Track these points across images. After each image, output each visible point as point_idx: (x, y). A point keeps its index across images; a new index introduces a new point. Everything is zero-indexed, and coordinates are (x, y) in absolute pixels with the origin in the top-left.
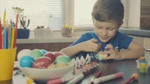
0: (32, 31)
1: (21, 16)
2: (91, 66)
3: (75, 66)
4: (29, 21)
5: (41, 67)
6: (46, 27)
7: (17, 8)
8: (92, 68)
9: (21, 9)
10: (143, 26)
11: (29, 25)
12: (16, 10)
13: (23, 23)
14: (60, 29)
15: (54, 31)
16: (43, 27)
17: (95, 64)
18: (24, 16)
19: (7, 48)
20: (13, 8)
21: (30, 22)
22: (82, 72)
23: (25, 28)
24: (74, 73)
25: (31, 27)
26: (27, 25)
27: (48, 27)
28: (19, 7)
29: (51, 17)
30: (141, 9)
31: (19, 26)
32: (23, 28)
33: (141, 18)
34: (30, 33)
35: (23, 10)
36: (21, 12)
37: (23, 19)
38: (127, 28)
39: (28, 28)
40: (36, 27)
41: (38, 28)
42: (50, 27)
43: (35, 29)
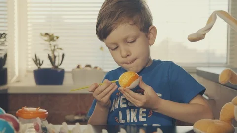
1: (54, 47)
4: (63, 55)
6: (93, 66)
7: (47, 34)
9: (55, 35)
13: (53, 60)
16: (88, 66)
20: (42, 35)
21: (65, 58)
23: (56, 67)
25: (67, 66)
27: (96, 66)
31: (47, 65)
35: (58, 38)
39: (61, 67)
40: (76, 66)
41: (78, 67)
42: (100, 67)
43: (73, 70)
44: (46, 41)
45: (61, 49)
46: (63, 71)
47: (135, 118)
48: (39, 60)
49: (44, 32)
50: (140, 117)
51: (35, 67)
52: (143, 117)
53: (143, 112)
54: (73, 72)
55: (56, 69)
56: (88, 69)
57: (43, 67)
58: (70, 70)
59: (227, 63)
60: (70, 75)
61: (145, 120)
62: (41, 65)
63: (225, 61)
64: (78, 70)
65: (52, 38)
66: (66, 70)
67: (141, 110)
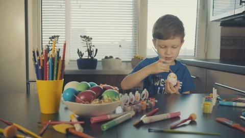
0: (100, 61)
1: (89, 45)
2: (147, 102)
3: (127, 102)
4: (97, 50)
5: (83, 102)
6: (114, 57)
8: (148, 104)
9: (90, 37)
10: (223, 58)
11: (97, 55)
12: (84, 39)
13: (90, 53)
14: (131, 60)
15: (123, 62)
16: (111, 57)
17: (152, 101)
18: (92, 45)
19: (53, 79)
20: (81, 36)
21: (98, 52)
22: (133, 109)
23: (92, 58)
24: (124, 110)
25: (99, 57)
26: (94, 54)
27: (117, 57)
28: (87, 36)
29: (120, 46)
30: (222, 40)
31: (86, 56)
32: (90, 58)
33: (221, 50)
34: (98, 63)
35: (91, 39)
36: (89, 41)
37: (90, 48)
38: (206, 60)
39: (95, 58)
40: (104, 57)
41: (106, 58)
42: (120, 58)
43: (102, 59)
44: (83, 40)
45: (94, 46)
46: (96, 60)
48: (81, 52)
49: (83, 35)
51: (78, 57)
57: (83, 57)
62: (82, 55)
63: (194, 55)
66: (98, 60)
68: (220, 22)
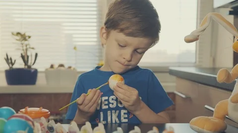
1: (26, 46)
4: (36, 55)
6: (66, 66)
7: (18, 34)
9: (27, 34)
11: (37, 61)
13: (26, 59)
16: (62, 66)
18: (32, 46)
20: (13, 34)
21: (38, 58)
23: (29, 67)
25: (40, 66)
26: (33, 61)
27: (69, 65)
29: (75, 48)
31: (19, 64)
34: (39, 75)
35: (29, 37)
36: (25, 39)
37: (27, 50)
39: (34, 67)
40: (49, 66)
41: (52, 66)
42: (73, 66)
43: (47, 70)
44: (17, 40)
45: (33, 48)
46: (36, 71)
47: (117, 120)
48: (11, 59)
50: (122, 118)
51: (7, 67)
52: (125, 118)
53: (125, 114)
54: (46, 72)
55: (29, 69)
56: (62, 68)
57: (16, 66)
58: (43, 70)
59: (196, 62)
60: (44, 75)
61: (126, 120)
62: (13, 64)
64: (52, 69)
65: (24, 37)
66: (39, 70)
67: (123, 112)
68: (229, 9)
